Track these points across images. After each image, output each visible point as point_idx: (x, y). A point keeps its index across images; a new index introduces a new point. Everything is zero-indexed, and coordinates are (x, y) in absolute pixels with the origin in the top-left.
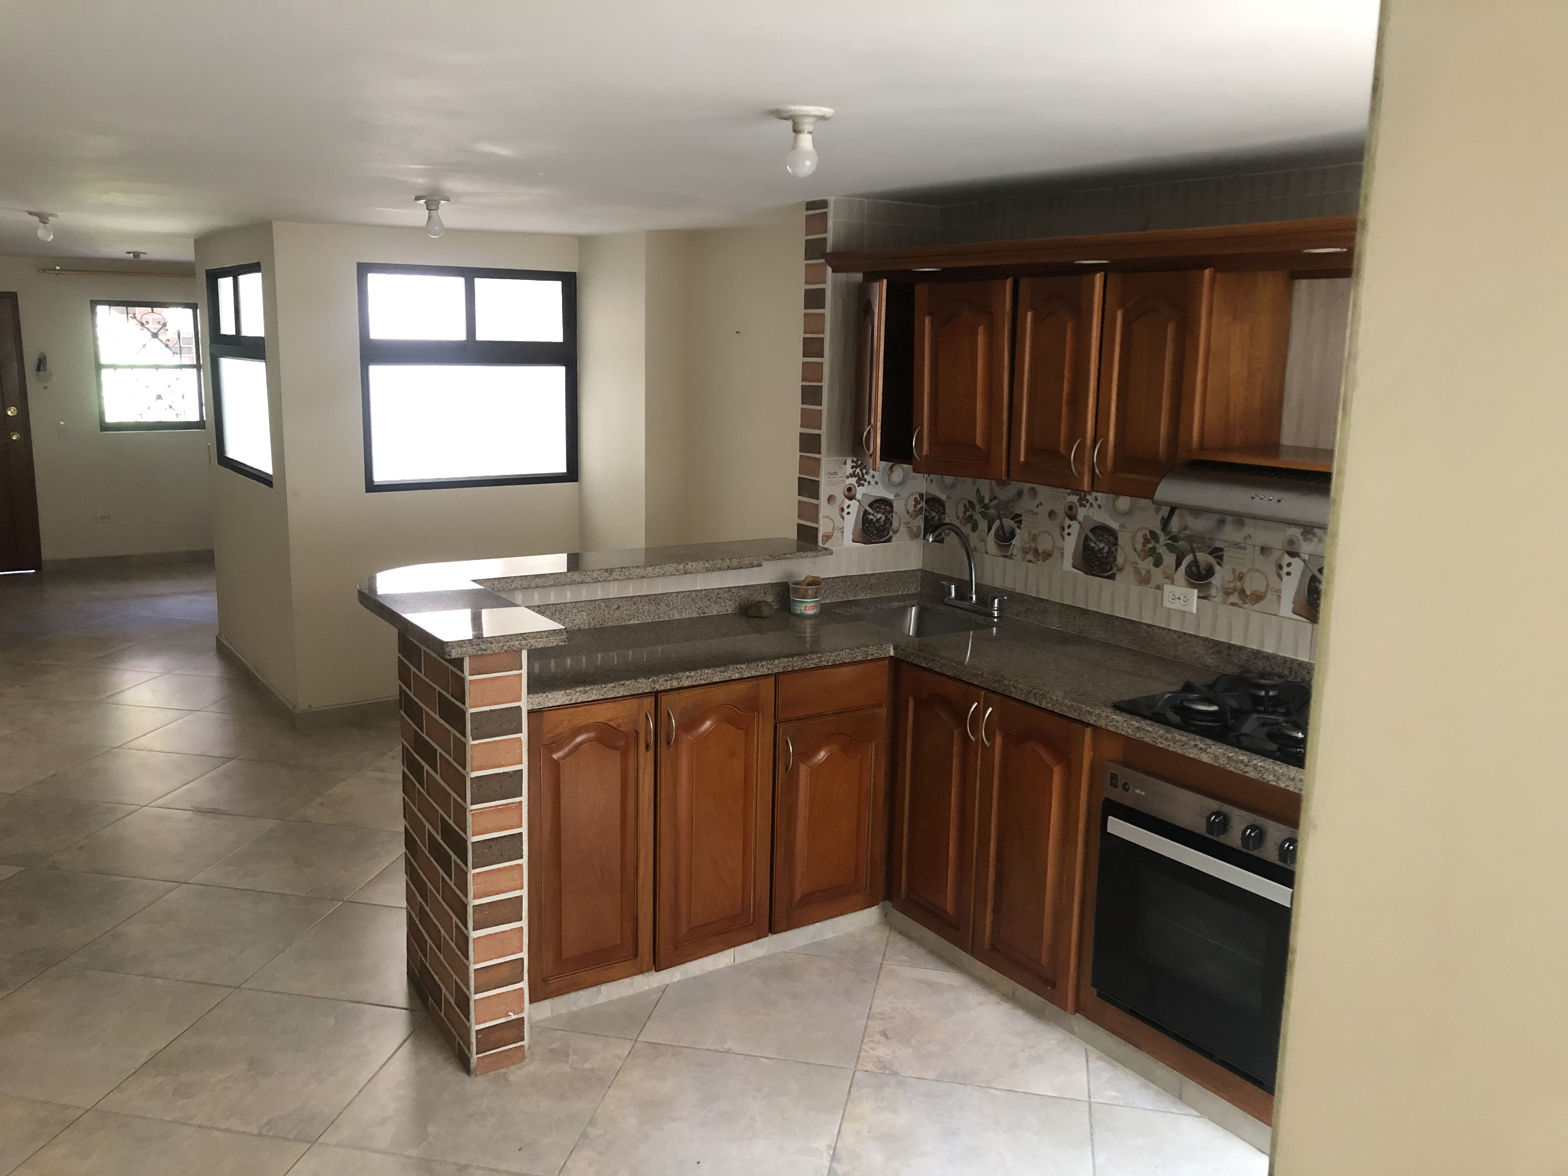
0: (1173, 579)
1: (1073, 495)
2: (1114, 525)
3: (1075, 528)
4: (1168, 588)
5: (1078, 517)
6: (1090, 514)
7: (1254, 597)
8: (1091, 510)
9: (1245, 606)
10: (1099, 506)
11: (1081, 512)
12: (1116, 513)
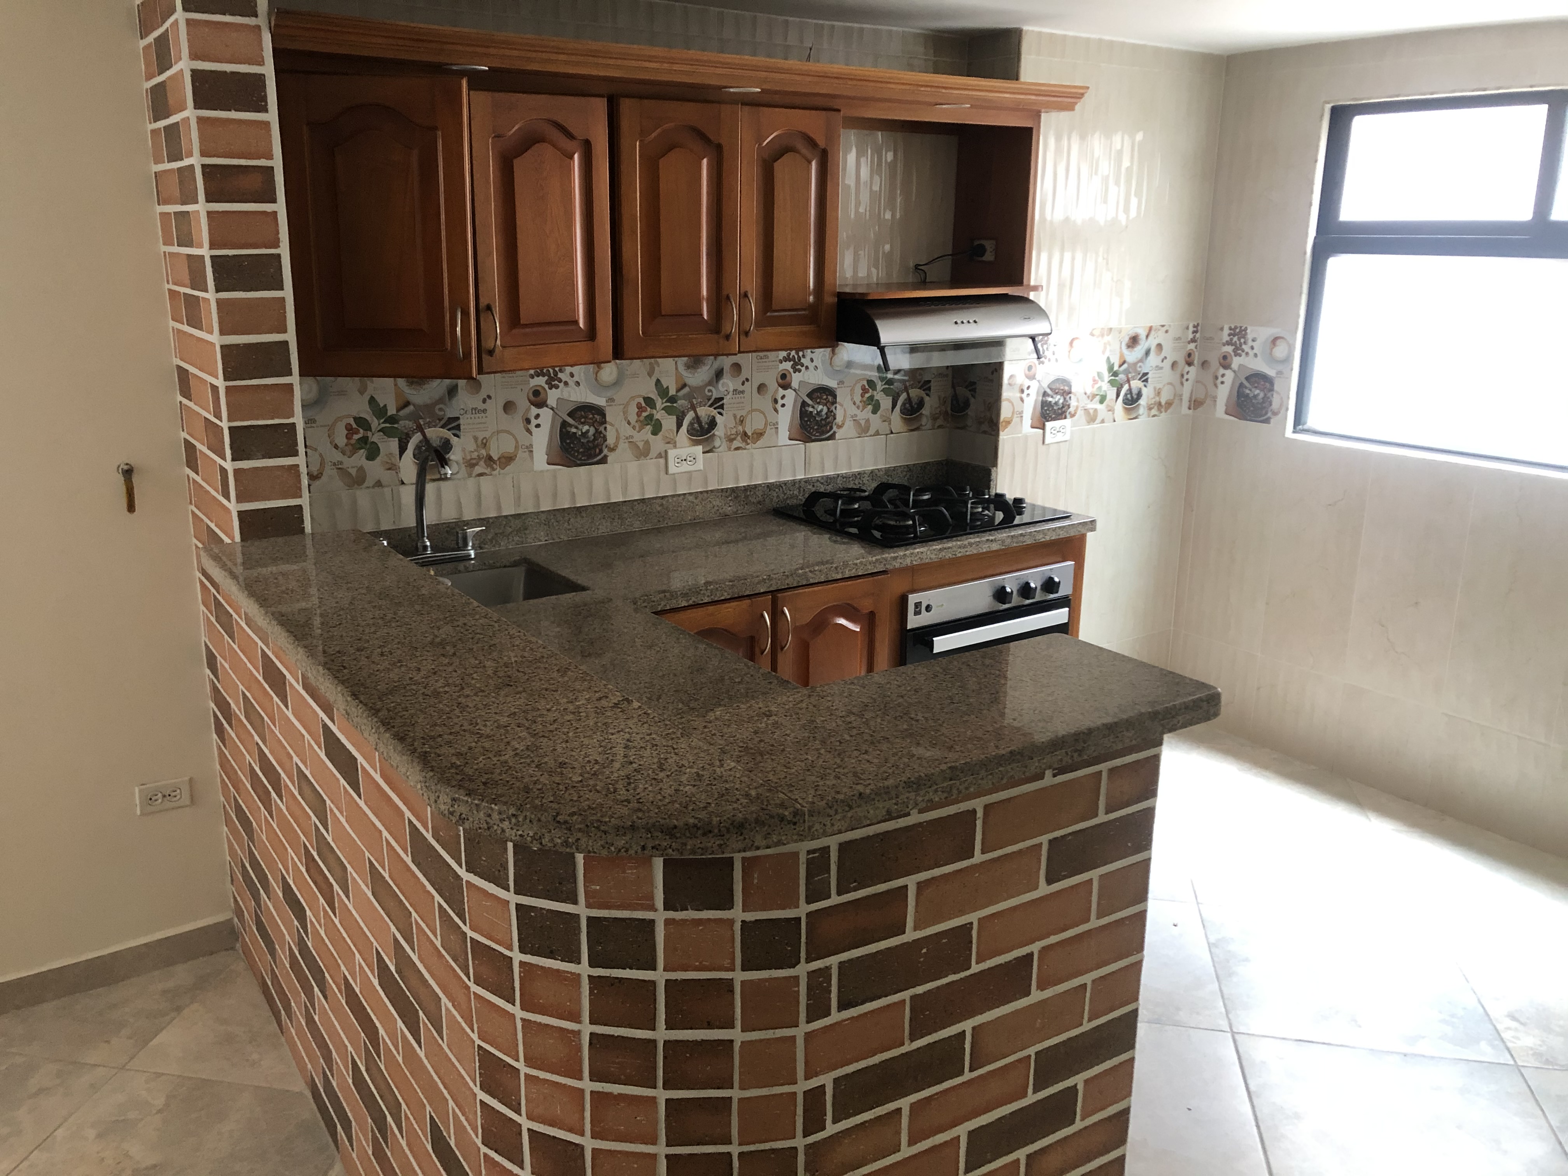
0: (675, 443)
1: (538, 376)
2: (600, 402)
3: (546, 415)
4: (672, 453)
5: (549, 402)
6: (566, 396)
7: (755, 436)
8: (566, 389)
9: (747, 447)
10: (578, 384)
11: (553, 397)
12: (599, 386)
